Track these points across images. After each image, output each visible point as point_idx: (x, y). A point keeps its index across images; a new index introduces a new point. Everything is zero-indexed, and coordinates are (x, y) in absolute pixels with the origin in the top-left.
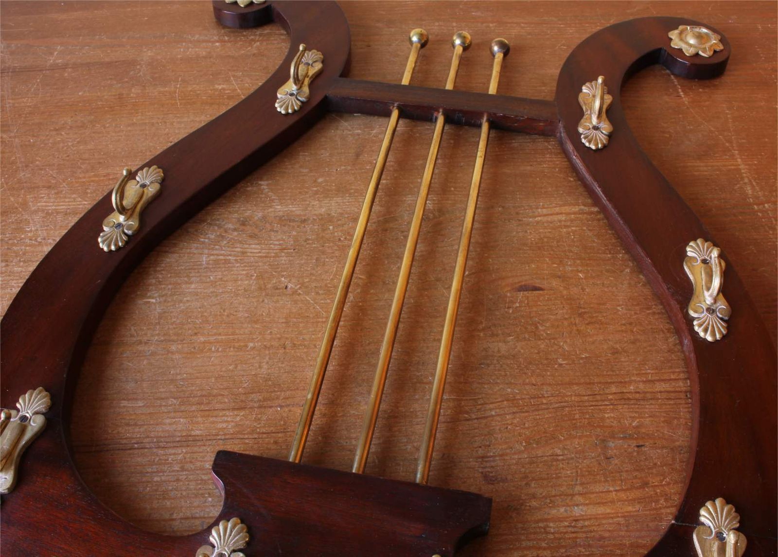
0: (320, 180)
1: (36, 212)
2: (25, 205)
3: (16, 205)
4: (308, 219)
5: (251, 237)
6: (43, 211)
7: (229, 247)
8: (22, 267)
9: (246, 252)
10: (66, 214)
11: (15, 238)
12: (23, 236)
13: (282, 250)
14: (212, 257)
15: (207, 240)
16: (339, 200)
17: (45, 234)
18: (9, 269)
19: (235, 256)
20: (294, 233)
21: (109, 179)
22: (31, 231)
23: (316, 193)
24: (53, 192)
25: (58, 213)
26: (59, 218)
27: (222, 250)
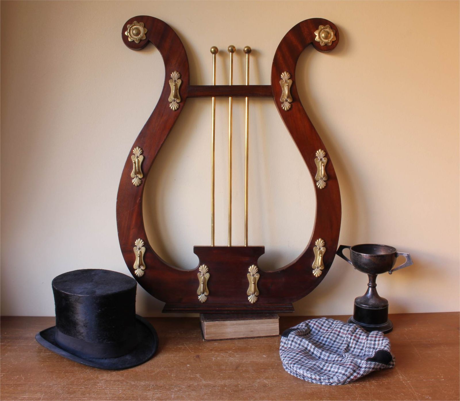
0: (221, 375)
1: (102, 380)
2: (97, 378)
3: (93, 378)
4: (216, 386)
5: (192, 390)
6: (105, 380)
7: (183, 393)
8: (96, 396)
9: (190, 394)
10: (115, 381)
11: (93, 387)
12: (96, 387)
13: (205, 394)
14: (176, 396)
15: (174, 391)
16: (229, 380)
17: (106, 386)
18: (90, 396)
19: (185, 395)
20: (210, 389)
21: (133, 372)
22: (100, 385)
23: (220, 378)
24: (109, 374)
25: (111, 380)
26: (112, 382)
27: (180, 393)
